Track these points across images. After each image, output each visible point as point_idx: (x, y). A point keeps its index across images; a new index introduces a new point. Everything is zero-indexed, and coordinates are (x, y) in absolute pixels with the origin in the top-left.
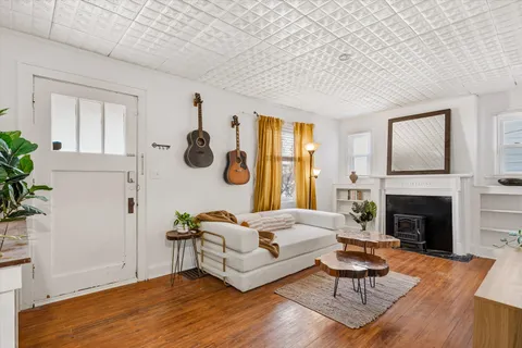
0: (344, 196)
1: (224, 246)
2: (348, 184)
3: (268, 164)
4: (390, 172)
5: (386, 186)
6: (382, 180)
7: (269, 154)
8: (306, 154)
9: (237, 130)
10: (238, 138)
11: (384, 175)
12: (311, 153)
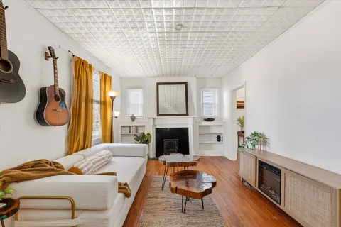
0: (126, 131)
1: (73, 209)
2: (129, 123)
3: (83, 105)
4: (158, 115)
5: (156, 123)
6: (154, 119)
7: (84, 95)
8: (108, 100)
9: (55, 63)
10: (55, 73)
11: (155, 116)
12: (113, 98)
